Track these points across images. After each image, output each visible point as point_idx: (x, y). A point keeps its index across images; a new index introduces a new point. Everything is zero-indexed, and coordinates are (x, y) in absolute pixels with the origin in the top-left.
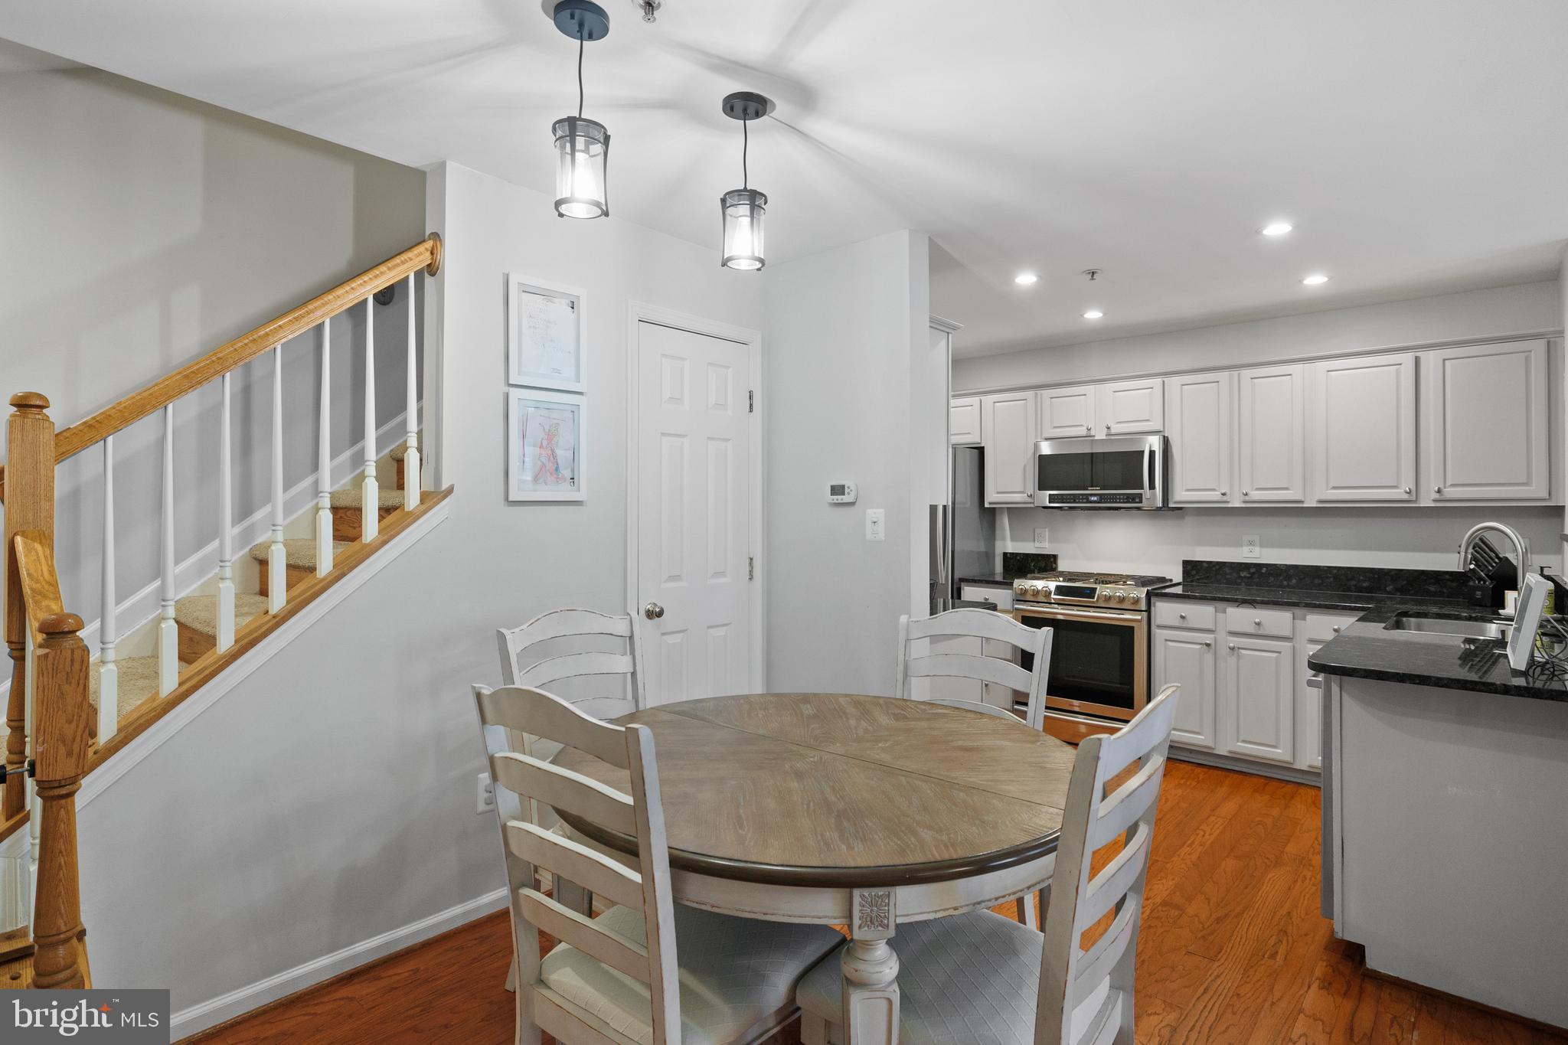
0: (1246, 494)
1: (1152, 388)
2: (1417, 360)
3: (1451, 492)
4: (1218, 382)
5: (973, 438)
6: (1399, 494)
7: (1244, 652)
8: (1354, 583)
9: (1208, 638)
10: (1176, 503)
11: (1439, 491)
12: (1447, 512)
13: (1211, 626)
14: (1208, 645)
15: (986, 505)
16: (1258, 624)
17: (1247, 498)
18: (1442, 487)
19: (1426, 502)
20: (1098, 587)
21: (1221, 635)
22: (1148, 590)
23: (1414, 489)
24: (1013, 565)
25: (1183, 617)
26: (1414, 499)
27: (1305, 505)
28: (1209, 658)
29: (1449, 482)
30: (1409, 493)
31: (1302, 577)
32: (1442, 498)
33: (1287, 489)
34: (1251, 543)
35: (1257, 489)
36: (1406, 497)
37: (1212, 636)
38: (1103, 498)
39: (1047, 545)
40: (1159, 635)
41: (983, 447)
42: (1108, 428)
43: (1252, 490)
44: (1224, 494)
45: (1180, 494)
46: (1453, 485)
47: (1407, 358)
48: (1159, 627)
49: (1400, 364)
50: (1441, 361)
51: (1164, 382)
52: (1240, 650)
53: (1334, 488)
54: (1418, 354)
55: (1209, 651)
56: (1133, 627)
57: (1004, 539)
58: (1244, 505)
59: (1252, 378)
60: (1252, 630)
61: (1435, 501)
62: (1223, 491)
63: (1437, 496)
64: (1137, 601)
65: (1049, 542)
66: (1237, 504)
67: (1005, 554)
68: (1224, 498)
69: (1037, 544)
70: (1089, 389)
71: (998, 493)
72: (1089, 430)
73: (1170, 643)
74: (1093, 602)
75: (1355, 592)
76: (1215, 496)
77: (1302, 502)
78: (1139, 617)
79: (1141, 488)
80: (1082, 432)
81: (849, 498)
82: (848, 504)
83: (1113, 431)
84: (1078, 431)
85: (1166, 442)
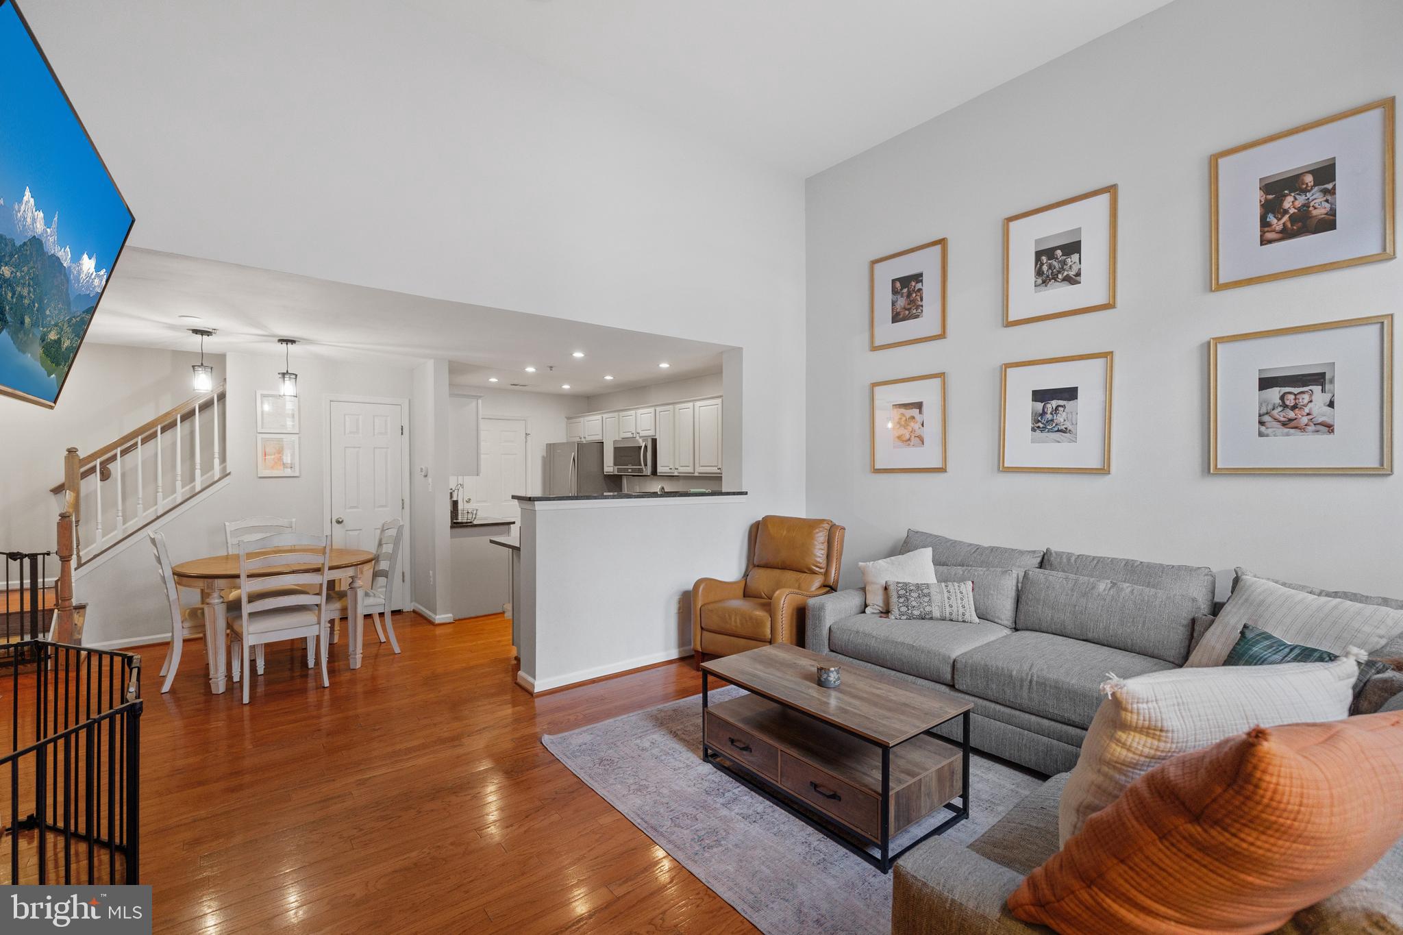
0: (677, 469)
1: (652, 413)
4: (671, 410)
5: (598, 438)
10: (658, 473)
15: (605, 473)
17: (678, 471)
33: (688, 466)
35: (682, 466)
38: (631, 470)
41: (603, 442)
42: (638, 433)
43: (679, 467)
44: (671, 469)
45: (661, 468)
51: (655, 410)
58: (677, 475)
59: (679, 410)
62: (670, 467)
66: (676, 473)
68: (672, 471)
70: (634, 412)
71: (608, 467)
72: (633, 434)
76: (668, 469)
77: (694, 473)
79: (641, 465)
80: (631, 436)
81: (423, 473)
82: (426, 476)
83: (641, 435)
84: (629, 435)
85: (654, 441)
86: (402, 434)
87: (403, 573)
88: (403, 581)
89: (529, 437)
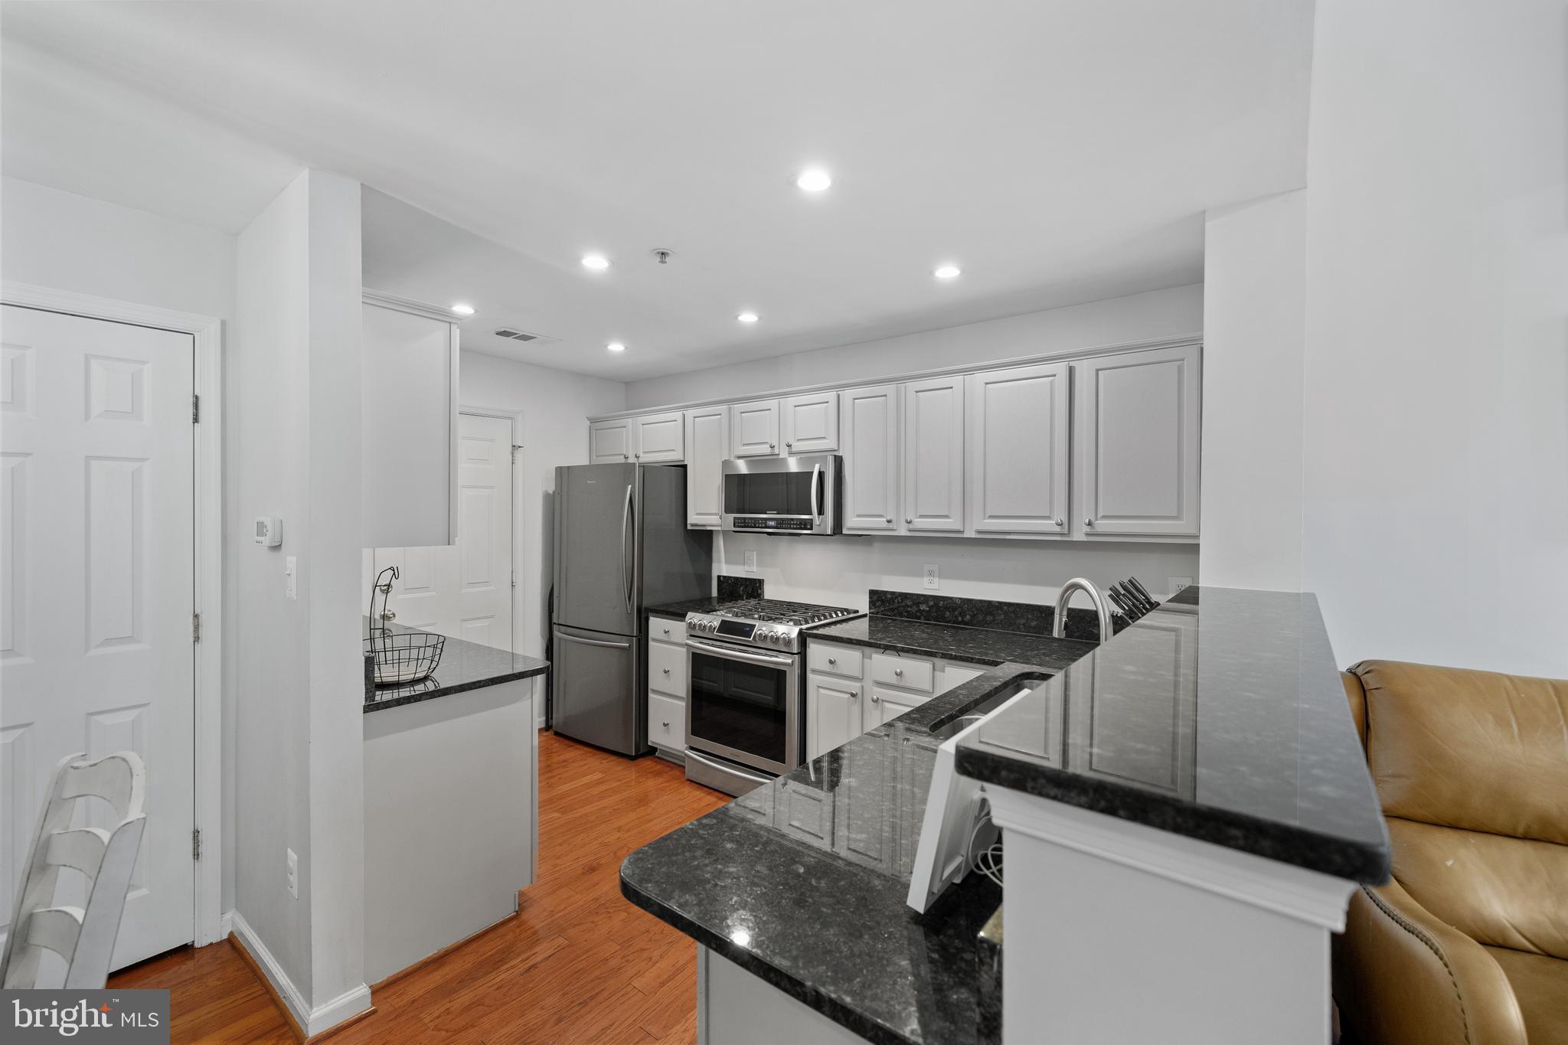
0: (910, 522)
1: (827, 402)
2: (1071, 370)
3: (1102, 525)
4: (885, 396)
5: (675, 456)
6: (1049, 525)
7: (887, 705)
8: (1023, 621)
9: (855, 687)
10: (849, 529)
11: (1090, 524)
12: (1099, 546)
13: (858, 674)
14: (853, 695)
15: (689, 527)
16: (899, 674)
17: (911, 526)
18: (1093, 520)
19: (1079, 535)
20: (757, 623)
21: (868, 684)
22: (801, 630)
23: (1065, 520)
24: (726, 589)
25: (831, 662)
26: (1066, 532)
27: (965, 536)
28: (856, 709)
29: (1100, 515)
30: (1060, 525)
31: (975, 613)
32: (1093, 531)
33: (947, 517)
34: (931, 574)
35: (921, 516)
36: (1057, 529)
37: (858, 684)
38: (780, 523)
39: (755, 569)
40: (812, 679)
41: (686, 465)
42: (789, 446)
43: (916, 518)
44: (889, 521)
45: (852, 521)
46: (1104, 517)
47: (1061, 368)
48: (814, 671)
49: (1055, 375)
50: (1095, 371)
51: (839, 396)
52: (885, 703)
53: (991, 517)
54: (1072, 364)
55: (856, 702)
56: (785, 671)
57: (719, 562)
58: (909, 534)
59: (917, 392)
60: (894, 680)
61: (1087, 534)
62: (889, 518)
63: (1087, 529)
64: (788, 642)
65: (757, 566)
66: (903, 531)
67: (719, 577)
68: (891, 526)
69: (747, 568)
70: (773, 403)
71: (698, 514)
72: (772, 447)
73: (822, 691)
74: (749, 641)
75: (1024, 632)
76: (881, 522)
77: (963, 532)
78: (790, 661)
79: (810, 513)
80: (768, 451)
81: (267, 541)
82: (276, 548)
83: (794, 449)
84: (765, 450)
85: (839, 462)
86: (196, 420)
87: (196, 833)
88: (196, 855)
89: (519, 455)
